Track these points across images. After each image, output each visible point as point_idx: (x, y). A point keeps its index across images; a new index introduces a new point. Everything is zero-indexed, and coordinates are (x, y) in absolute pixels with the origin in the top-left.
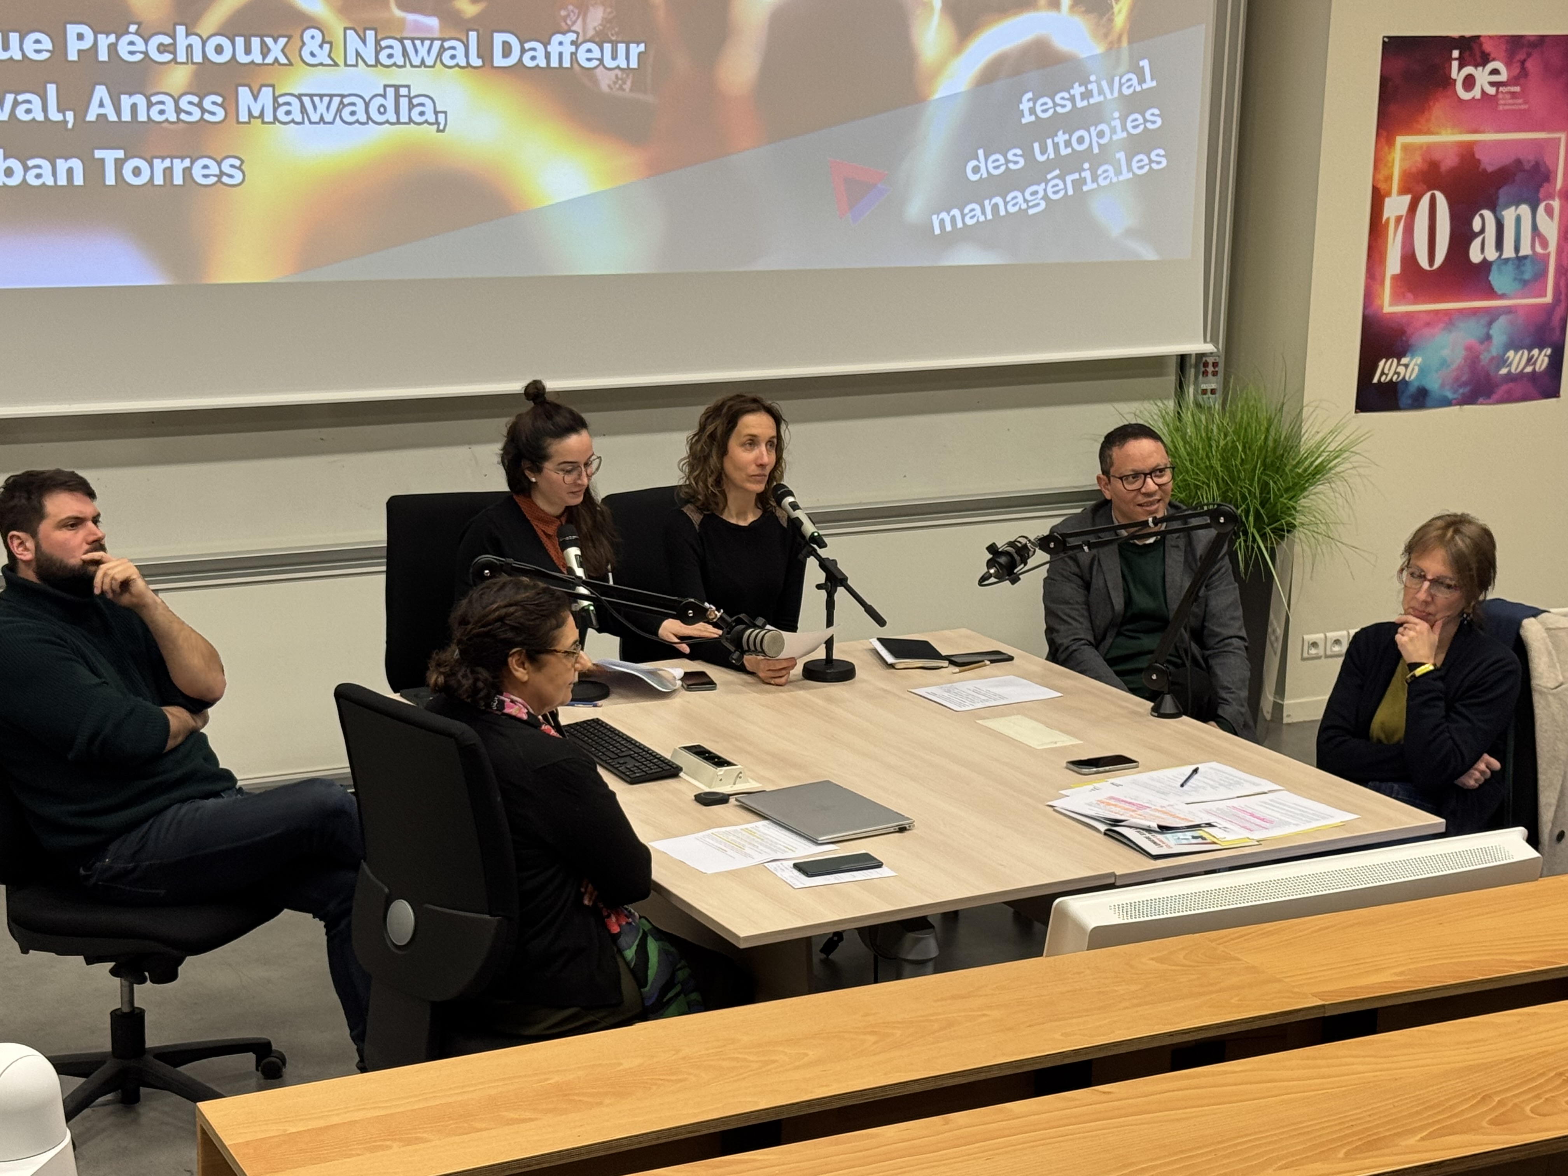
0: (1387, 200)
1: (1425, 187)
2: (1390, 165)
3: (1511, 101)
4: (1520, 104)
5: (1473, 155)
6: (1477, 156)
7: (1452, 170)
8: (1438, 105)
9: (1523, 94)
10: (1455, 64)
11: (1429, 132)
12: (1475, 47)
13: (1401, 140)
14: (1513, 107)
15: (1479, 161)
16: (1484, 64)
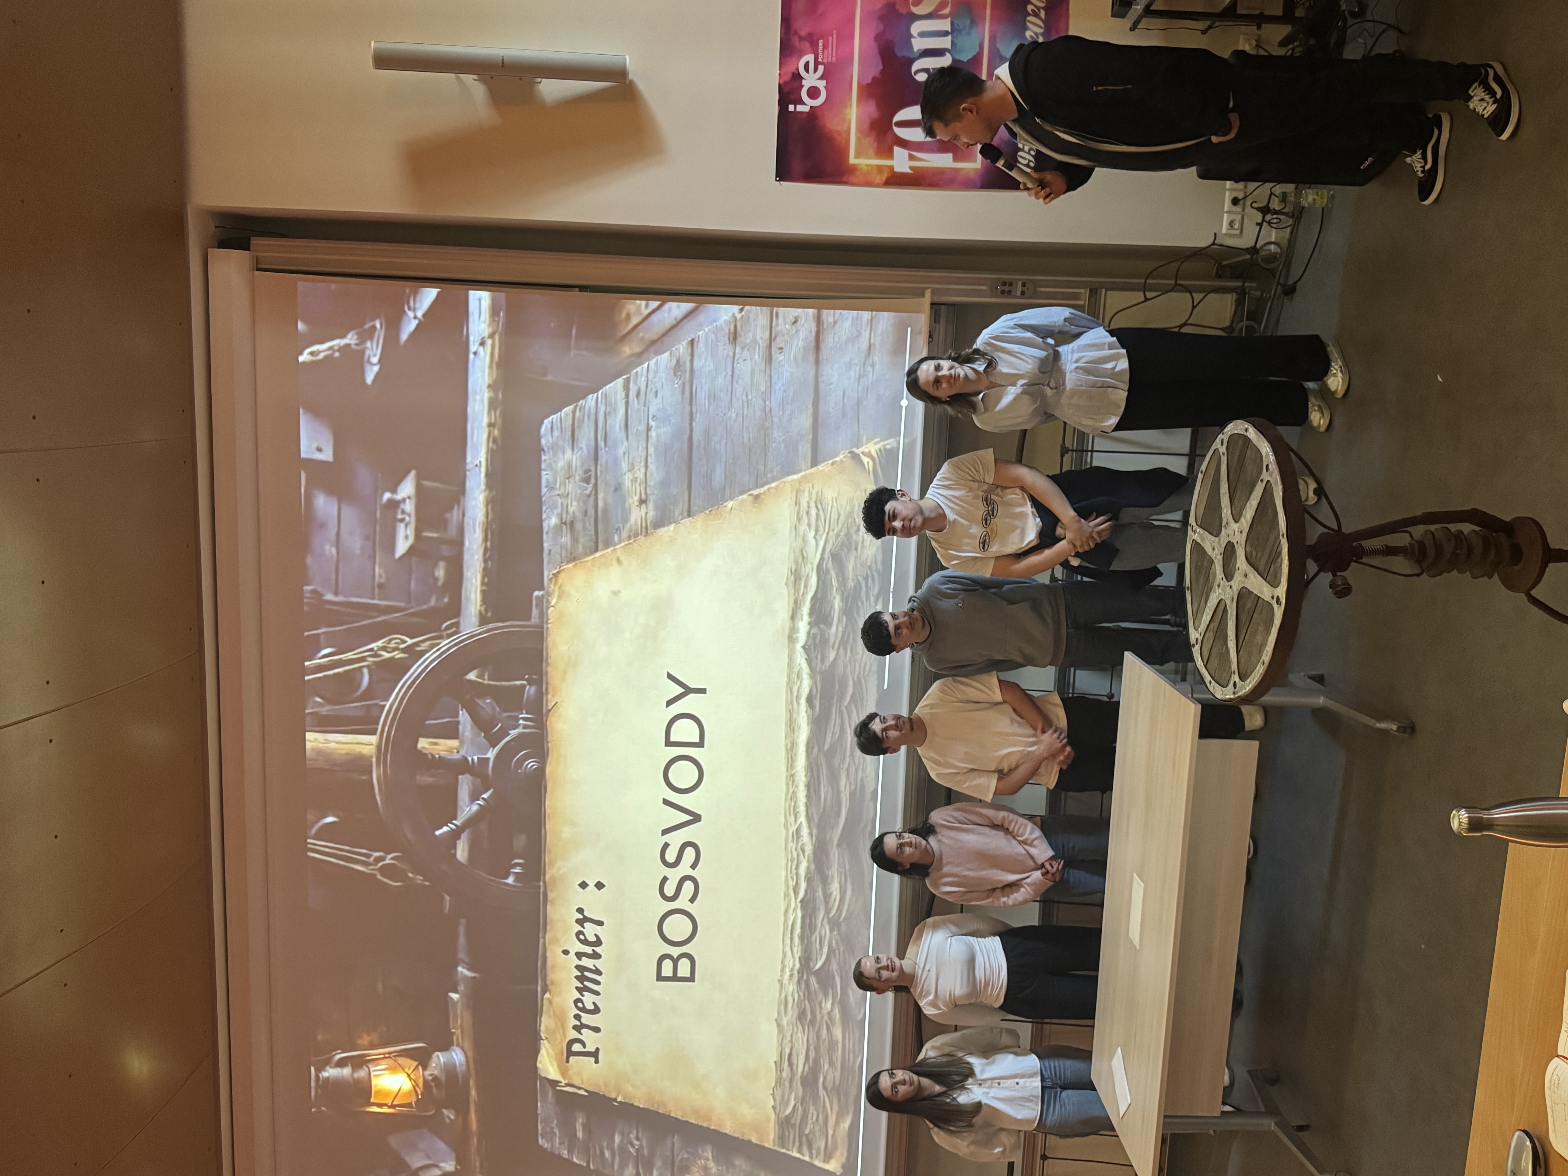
0: (896, 170)
1: (889, 133)
2: (870, 168)
3: (830, 49)
4: (833, 40)
5: (868, 84)
6: (869, 81)
7: (879, 106)
8: (828, 125)
9: (824, 37)
10: (800, 108)
11: (848, 132)
12: (786, 89)
13: (852, 160)
14: (834, 46)
15: (873, 78)
16: (801, 78)
